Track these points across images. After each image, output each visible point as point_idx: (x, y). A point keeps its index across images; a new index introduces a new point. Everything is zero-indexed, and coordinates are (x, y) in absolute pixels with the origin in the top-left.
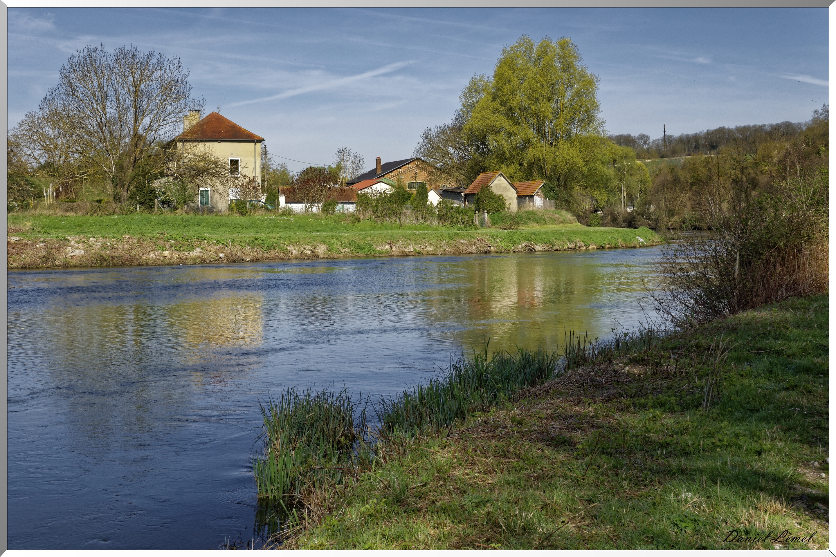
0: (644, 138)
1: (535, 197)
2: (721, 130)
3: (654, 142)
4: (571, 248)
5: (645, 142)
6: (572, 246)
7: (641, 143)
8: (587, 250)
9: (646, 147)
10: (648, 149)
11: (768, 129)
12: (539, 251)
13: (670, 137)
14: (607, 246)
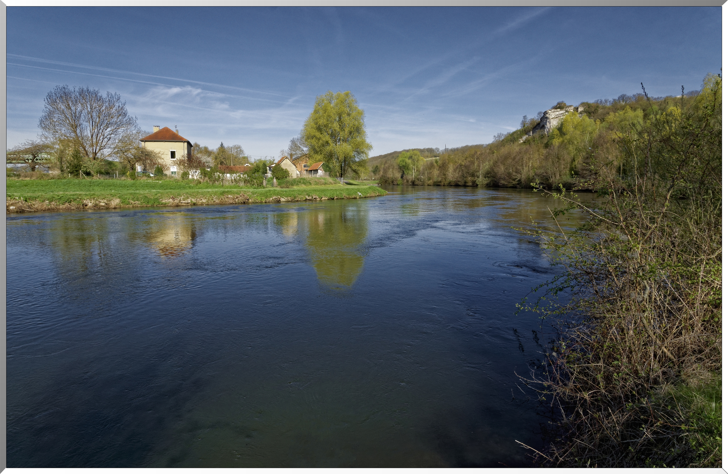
0: (438, 149)
1: (318, 170)
2: (467, 146)
3: (441, 151)
4: (309, 200)
5: (438, 151)
6: (310, 198)
7: (436, 151)
8: (321, 200)
9: (438, 152)
10: (439, 153)
11: (485, 146)
12: (283, 202)
13: (448, 149)
14: (335, 198)
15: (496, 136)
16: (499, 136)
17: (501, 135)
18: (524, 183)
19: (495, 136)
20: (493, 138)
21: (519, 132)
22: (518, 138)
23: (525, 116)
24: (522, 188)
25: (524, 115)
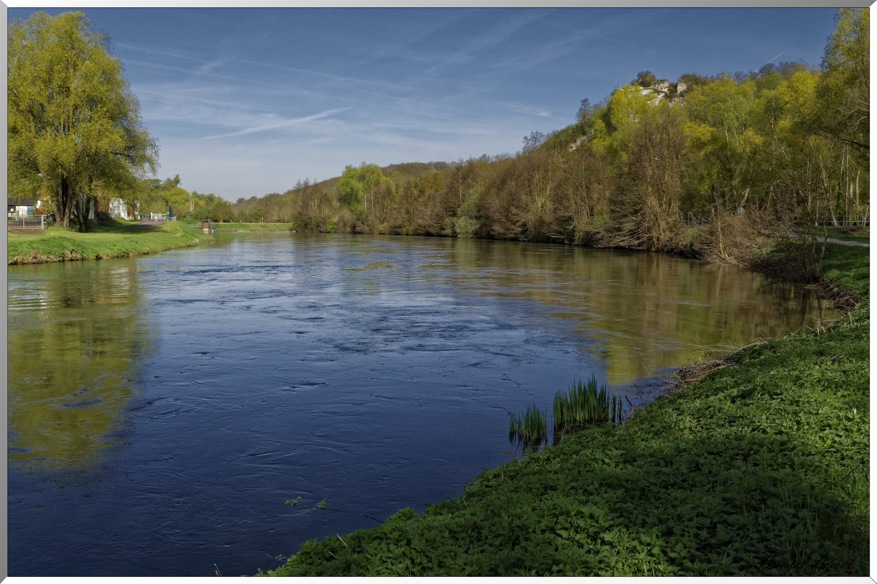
15: (529, 137)
16: (535, 138)
17: (537, 135)
18: (533, 230)
19: (526, 138)
20: (523, 142)
21: (571, 131)
22: (567, 142)
23: (585, 100)
24: (529, 241)
25: (583, 99)
